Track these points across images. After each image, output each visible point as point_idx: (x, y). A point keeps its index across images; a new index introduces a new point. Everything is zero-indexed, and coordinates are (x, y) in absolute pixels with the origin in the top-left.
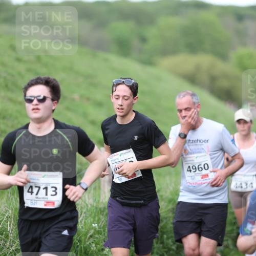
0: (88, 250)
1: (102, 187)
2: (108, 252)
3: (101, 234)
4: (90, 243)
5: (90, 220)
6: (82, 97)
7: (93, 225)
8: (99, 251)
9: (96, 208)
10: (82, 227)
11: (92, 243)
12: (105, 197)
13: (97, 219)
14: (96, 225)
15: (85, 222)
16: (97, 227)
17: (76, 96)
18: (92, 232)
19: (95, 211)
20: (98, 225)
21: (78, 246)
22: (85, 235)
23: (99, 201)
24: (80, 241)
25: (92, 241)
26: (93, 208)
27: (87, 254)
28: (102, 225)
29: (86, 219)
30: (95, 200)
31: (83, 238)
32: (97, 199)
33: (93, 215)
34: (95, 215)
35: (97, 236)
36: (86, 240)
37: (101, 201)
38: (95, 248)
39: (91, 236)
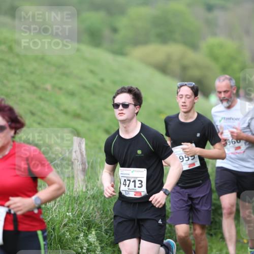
0: (62, 238)
1: (75, 176)
2: (82, 240)
3: (75, 223)
4: (64, 232)
5: (64, 209)
6: (54, 86)
7: (68, 214)
8: (73, 239)
9: (70, 197)
10: (56, 216)
11: (67, 231)
12: (79, 185)
13: (70, 208)
14: (70, 213)
15: (59, 211)
16: (71, 216)
17: (48, 86)
18: (66, 220)
19: (69, 199)
20: (72, 214)
21: (52, 235)
22: (59, 223)
23: (73, 189)
24: (54, 229)
25: (66, 230)
26: (67, 197)
27: (62, 243)
28: (76, 214)
29: (60, 208)
30: (69, 188)
31: (57, 227)
32: (71, 188)
33: (67, 203)
34: (69, 204)
35: (71, 224)
36: (61, 228)
37: (75, 190)
38: (69, 236)
39: (65, 225)
